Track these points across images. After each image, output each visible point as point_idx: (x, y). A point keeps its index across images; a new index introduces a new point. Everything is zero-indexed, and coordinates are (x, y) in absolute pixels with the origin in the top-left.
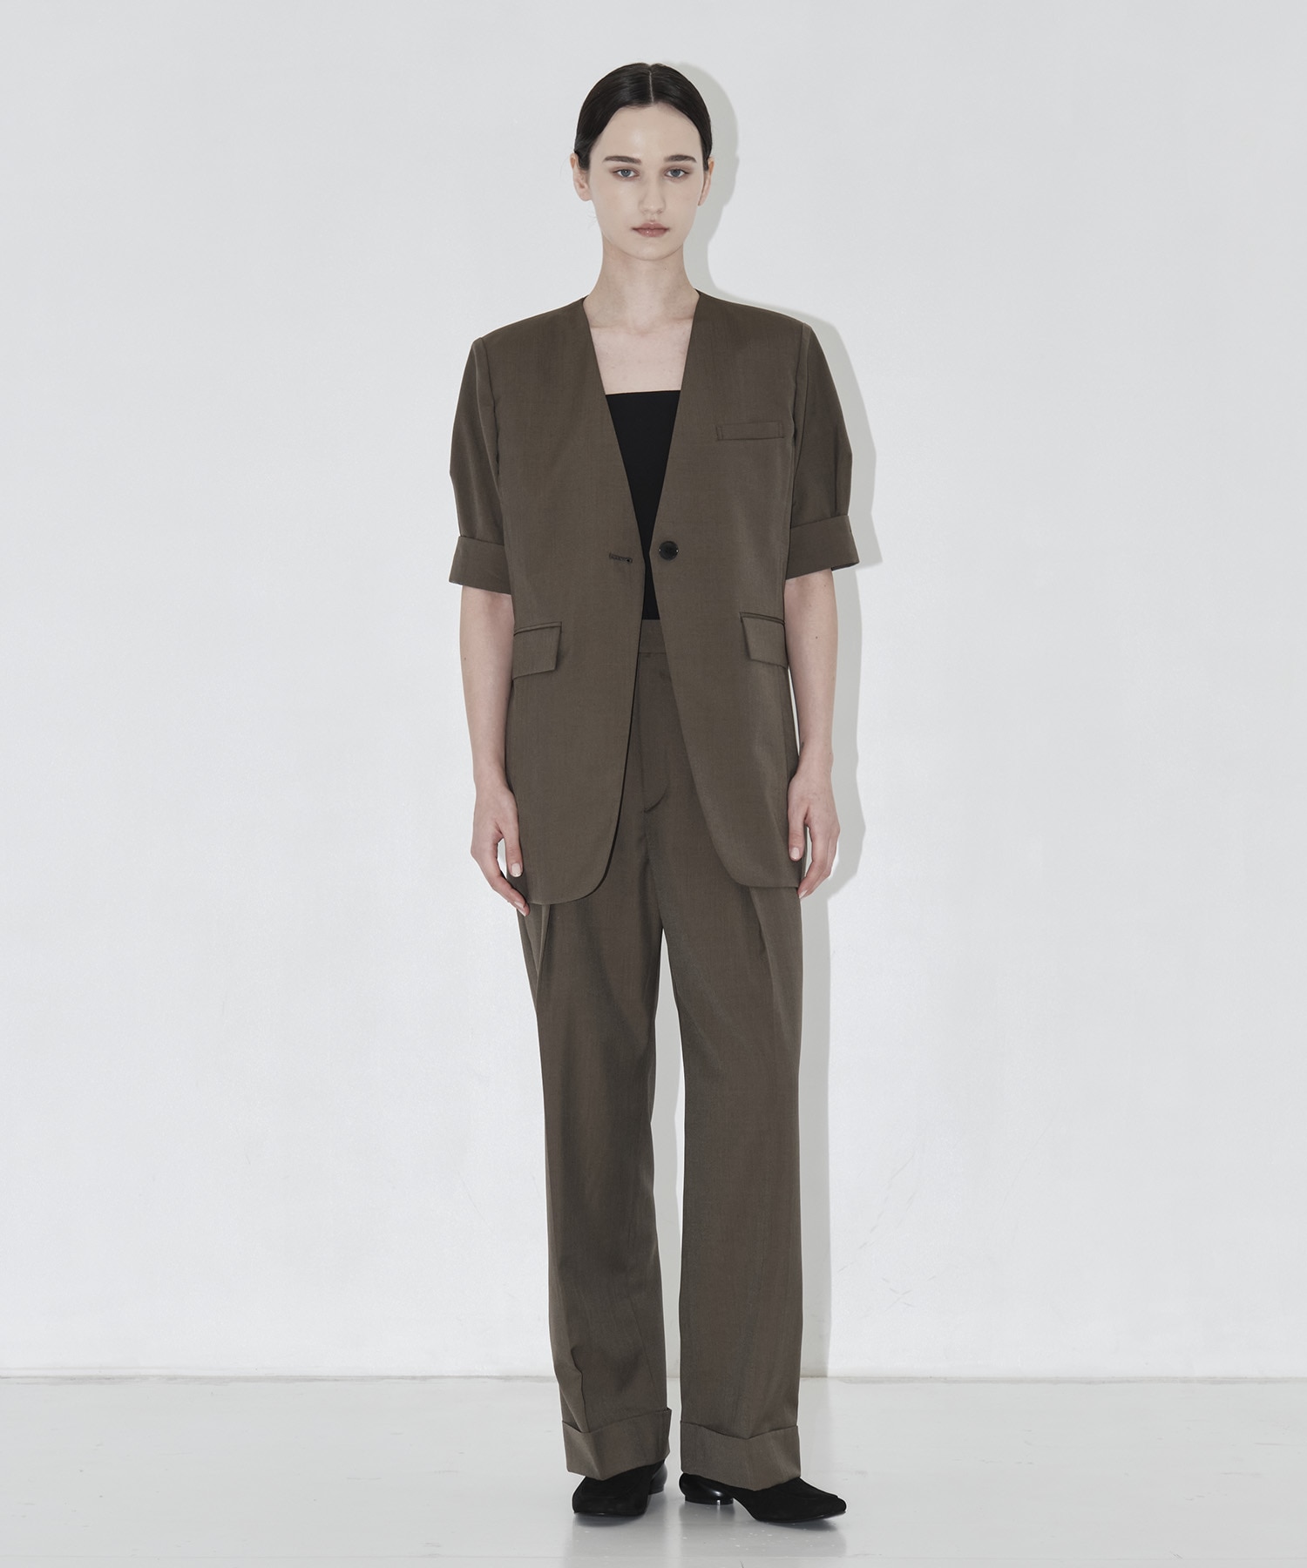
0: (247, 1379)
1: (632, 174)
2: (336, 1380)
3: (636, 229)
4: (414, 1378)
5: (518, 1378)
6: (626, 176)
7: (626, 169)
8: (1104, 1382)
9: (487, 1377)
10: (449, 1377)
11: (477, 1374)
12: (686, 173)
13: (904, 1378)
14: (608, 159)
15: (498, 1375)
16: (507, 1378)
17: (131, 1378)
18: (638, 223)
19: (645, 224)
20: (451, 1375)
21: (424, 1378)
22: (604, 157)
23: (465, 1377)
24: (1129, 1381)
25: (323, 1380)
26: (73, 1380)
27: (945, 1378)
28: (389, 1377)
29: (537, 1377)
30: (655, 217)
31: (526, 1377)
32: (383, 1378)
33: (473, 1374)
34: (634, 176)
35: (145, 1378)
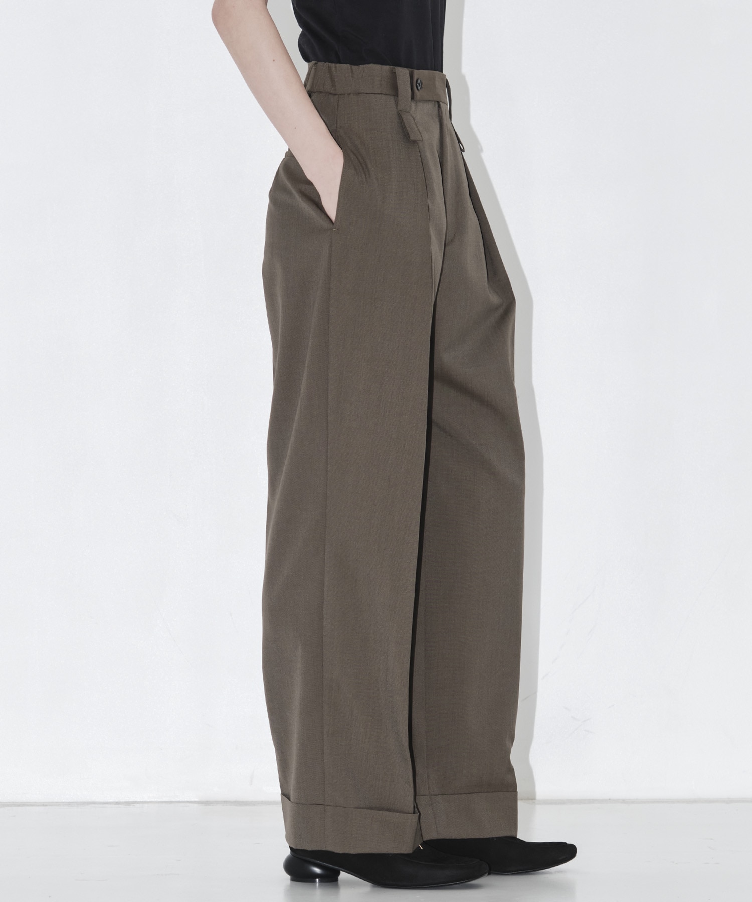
2: (44, 805)
4: (117, 803)
11: (178, 800)
15: (196, 800)
16: (207, 803)
21: (128, 803)
28: (94, 803)
31: (225, 802)
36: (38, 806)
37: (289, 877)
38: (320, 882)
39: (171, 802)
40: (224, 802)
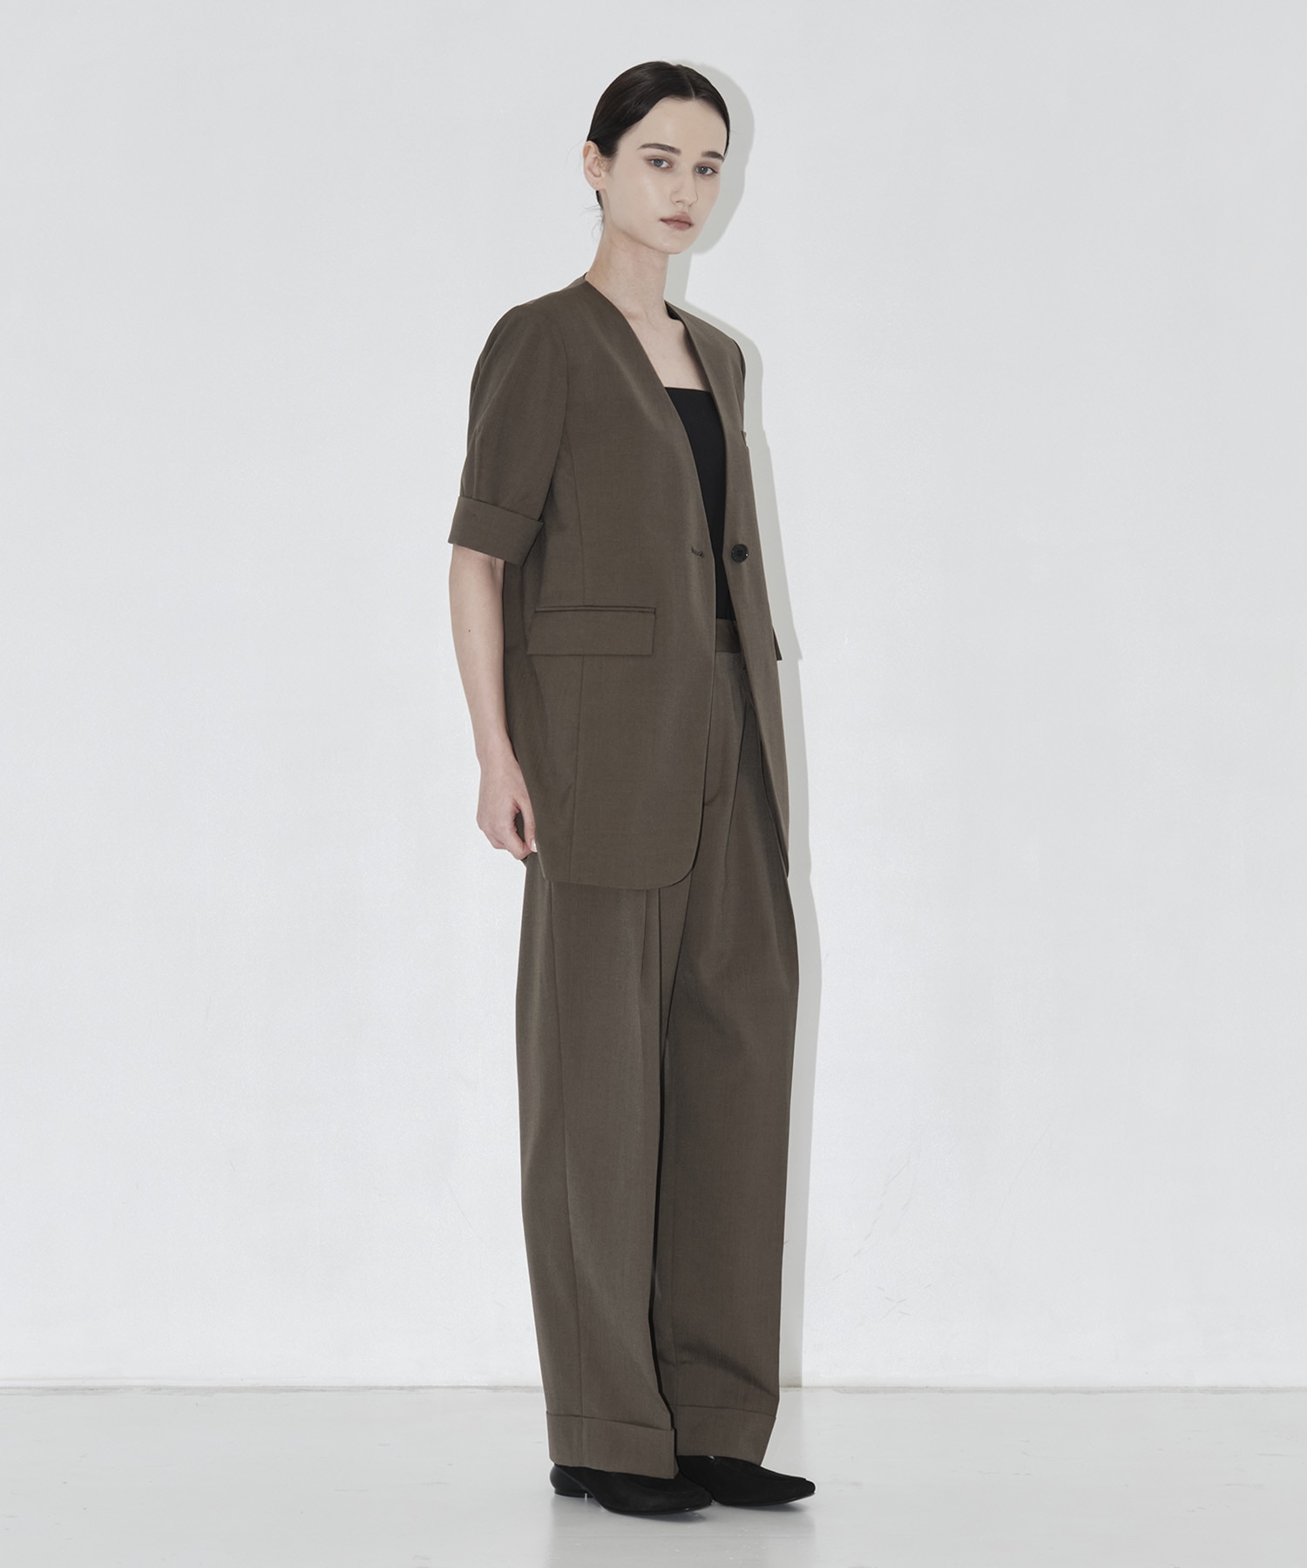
0: (232, 1390)
1: (665, 164)
2: (323, 1390)
3: (663, 220)
4: (401, 1388)
5: (506, 1388)
6: (658, 166)
7: (661, 160)
8: (1103, 1392)
9: (476, 1387)
10: (437, 1387)
11: (465, 1384)
12: (714, 171)
13: (900, 1388)
14: (645, 146)
15: (486, 1385)
16: (496, 1388)
17: (115, 1389)
18: (667, 214)
19: (676, 216)
20: (439, 1385)
21: (412, 1389)
22: (642, 144)
23: (453, 1387)
24: (1128, 1391)
25: (309, 1390)
26: (57, 1390)
27: (941, 1388)
28: (376, 1388)
29: (526, 1387)
30: (686, 210)
32: (370, 1388)
33: (461, 1385)
34: (668, 167)
35: (129, 1388)
36: (316, 1391)
37: (553, 1489)
38: (588, 1497)
39: (459, 1387)
40: (515, 1387)
